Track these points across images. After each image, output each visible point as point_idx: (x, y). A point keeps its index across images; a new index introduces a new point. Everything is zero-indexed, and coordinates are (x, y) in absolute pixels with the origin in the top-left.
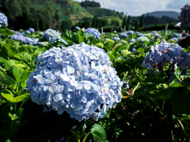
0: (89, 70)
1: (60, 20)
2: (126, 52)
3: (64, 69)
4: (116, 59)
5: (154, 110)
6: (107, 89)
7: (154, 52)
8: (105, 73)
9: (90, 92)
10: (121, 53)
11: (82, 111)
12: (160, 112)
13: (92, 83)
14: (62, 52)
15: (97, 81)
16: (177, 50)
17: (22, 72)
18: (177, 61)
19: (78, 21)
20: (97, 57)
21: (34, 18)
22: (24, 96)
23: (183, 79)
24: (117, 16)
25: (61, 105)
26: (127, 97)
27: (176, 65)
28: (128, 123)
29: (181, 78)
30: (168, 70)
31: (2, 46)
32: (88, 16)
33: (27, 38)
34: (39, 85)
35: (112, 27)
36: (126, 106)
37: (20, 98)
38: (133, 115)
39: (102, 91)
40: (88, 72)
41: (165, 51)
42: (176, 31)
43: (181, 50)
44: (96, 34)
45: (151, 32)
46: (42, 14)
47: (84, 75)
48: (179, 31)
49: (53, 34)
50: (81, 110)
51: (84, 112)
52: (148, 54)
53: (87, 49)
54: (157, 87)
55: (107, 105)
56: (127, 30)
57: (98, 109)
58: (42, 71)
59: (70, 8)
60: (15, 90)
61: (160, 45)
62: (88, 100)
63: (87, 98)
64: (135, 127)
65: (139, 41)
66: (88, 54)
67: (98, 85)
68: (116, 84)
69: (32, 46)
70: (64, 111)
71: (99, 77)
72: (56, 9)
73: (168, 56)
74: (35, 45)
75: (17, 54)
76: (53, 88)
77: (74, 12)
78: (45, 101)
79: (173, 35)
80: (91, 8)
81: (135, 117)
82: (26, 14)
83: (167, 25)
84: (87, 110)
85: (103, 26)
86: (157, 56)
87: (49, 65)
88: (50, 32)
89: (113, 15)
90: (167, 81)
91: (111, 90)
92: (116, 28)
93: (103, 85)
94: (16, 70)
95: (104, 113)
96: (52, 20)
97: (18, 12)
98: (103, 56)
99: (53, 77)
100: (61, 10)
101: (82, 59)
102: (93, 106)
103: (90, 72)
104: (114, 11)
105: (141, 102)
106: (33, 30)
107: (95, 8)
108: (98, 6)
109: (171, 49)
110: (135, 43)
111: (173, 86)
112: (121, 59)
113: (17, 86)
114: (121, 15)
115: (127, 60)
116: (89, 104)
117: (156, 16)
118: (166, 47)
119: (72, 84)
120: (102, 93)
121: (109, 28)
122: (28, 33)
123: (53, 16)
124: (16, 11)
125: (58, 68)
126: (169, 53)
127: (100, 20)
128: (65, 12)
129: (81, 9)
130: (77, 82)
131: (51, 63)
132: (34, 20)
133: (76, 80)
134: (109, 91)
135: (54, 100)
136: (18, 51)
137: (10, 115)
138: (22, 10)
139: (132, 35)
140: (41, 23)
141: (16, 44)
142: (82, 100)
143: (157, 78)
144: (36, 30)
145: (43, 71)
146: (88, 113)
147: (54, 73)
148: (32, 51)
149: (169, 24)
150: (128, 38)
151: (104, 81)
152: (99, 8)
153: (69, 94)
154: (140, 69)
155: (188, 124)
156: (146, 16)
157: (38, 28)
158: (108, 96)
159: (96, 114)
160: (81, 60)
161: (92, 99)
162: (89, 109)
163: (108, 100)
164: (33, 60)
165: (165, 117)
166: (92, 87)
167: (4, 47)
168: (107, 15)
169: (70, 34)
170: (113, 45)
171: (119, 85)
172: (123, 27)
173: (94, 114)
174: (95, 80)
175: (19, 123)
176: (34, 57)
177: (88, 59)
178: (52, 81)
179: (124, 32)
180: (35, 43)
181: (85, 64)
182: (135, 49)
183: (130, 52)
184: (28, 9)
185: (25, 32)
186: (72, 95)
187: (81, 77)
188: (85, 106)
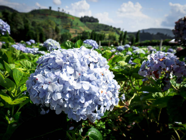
0: (88, 71)
1: (60, 34)
2: (123, 63)
3: (64, 70)
4: (113, 68)
5: (150, 121)
6: (105, 91)
7: (150, 61)
8: (103, 75)
9: (88, 92)
10: (118, 64)
11: (80, 112)
12: (156, 122)
13: (91, 84)
14: (63, 54)
15: (96, 82)
16: (172, 59)
17: (22, 74)
18: (173, 70)
19: (76, 35)
20: (95, 60)
21: (35, 31)
22: (22, 99)
23: (178, 88)
24: (114, 31)
25: (60, 104)
26: (123, 107)
27: (171, 75)
28: (124, 135)
29: (176, 86)
30: (163, 78)
31: (3, 54)
32: (87, 31)
33: (27, 48)
34: (39, 84)
35: (110, 41)
36: (122, 118)
37: (18, 101)
38: (129, 127)
39: (100, 92)
40: (87, 73)
41: (161, 60)
42: (171, 47)
43: (176, 59)
44: (94, 45)
45: (146, 47)
46: (44, 27)
47: (83, 75)
48: (173, 47)
49: (53, 44)
50: (79, 110)
51: (82, 112)
52: (144, 63)
53: (86, 52)
54: (153, 95)
55: (105, 106)
56: (123, 44)
57: (95, 110)
58: (42, 71)
59: (70, 23)
60: (14, 94)
61: (156, 54)
62: (86, 100)
63: (85, 99)
64: (131, 138)
65: (135, 54)
66: (87, 56)
67: (96, 86)
68: (113, 87)
69: (33, 55)
70: (62, 111)
71: (97, 79)
72: (56, 23)
73: (164, 64)
74: (35, 54)
75: (17, 61)
76: (53, 86)
77: (73, 27)
78: (43, 100)
79: (168, 50)
80: (90, 23)
81: (131, 129)
82: (28, 27)
83: (162, 41)
84: (84, 110)
85: (101, 40)
86: (153, 64)
87: (50, 65)
88: (50, 41)
89: (110, 30)
90: (163, 90)
91: (109, 92)
92: (113, 43)
93: (101, 86)
94: (17, 72)
95: (101, 114)
96: (52, 33)
97: (20, 25)
98: (102, 59)
99: (53, 77)
100: (61, 24)
101: (82, 60)
102: (91, 107)
103: (88, 74)
104: (111, 27)
105: (138, 113)
106: (33, 41)
107: (94, 23)
108: (96, 22)
109: (166, 58)
110: (132, 55)
111: (169, 95)
112: (118, 68)
113: (16, 89)
114: (118, 31)
115: (123, 69)
116: (87, 104)
117: (151, 33)
118: (162, 56)
119: (71, 84)
120: (100, 94)
121: (107, 42)
122: (28, 45)
123: (53, 30)
124: (19, 24)
125: (58, 69)
126: (165, 61)
127: (98, 35)
128: (65, 27)
129: (80, 23)
130: (76, 82)
131: (51, 64)
132: (34, 33)
133: (75, 80)
134: (106, 93)
135: (53, 98)
136: (19, 59)
137: (7, 118)
138: (24, 23)
139: (129, 49)
140: (41, 35)
141: (17, 52)
142: (80, 100)
143: (153, 86)
144: (36, 41)
145: (44, 71)
146: (86, 113)
147: (54, 73)
148: (32, 59)
149: (163, 40)
150: (125, 52)
151: (102, 83)
152: (97, 23)
153: (68, 94)
154: (136, 79)
155: (184, 134)
156: (141, 32)
157: (38, 40)
158: (106, 98)
159: (93, 115)
160: (80, 61)
161: (90, 100)
162: (87, 110)
163: (105, 102)
164: (33, 67)
165: (161, 130)
166: (90, 88)
167: (5, 54)
168: (105, 30)
169: (70, 44)
170: (110, 55)
171: (116, 88)
172: (120, 42)
173: (91, 115)
174: (94, 81)
175: (15, 127)
176: (33, 64)
177: (87, 61)
178: (52, 80)
179: (120, 45)
180: (36, 52)
181: (84, 66)
182: (131, 61)
183: (126, 64)
184: (30, 23)
185: (26, 43)
186: (70, 95)
187: (80, 77)
188: (83, 106)
